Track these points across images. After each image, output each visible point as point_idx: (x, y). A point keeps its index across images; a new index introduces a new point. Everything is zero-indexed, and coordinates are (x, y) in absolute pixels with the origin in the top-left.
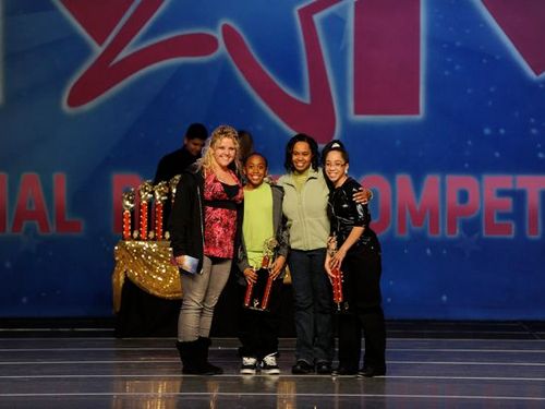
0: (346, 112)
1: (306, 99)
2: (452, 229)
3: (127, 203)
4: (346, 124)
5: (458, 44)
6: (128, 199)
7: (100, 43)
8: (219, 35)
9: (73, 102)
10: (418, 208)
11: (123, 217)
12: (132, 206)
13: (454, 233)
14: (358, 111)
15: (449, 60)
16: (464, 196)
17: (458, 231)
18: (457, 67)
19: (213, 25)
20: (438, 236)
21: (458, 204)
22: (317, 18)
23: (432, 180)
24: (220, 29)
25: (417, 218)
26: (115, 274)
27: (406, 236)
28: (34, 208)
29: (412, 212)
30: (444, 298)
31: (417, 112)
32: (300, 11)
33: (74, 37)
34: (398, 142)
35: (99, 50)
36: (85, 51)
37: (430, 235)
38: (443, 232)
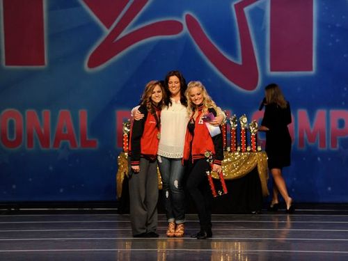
0: (266, 70)
1: (240, 62)
2: (334, 144)
3: (126, 129)
4: (265, 77)
5: (338, 25)
6: (126, 126)
7: (108, 27)
8: (183, 22)
9: (91, 65)
10: (312, 131)
11: (123, 137)
12: (129, 130)
13: (335, 147)
14: (272, 69)
15: (332, 36)
16: (341, 123)
17: (338, 145)
18: (337, 40)
19: (180, 15)
20: (325, 149)
21: (338, 129)
22: (246, 9)
23: (321, 113)
24: (184, 17)
25: (312, 138)
26: (118, 174)
27: (304, 149)
28: (67, 132)
29: (308, 133)
30: (329, 189)
31: (311, 69)
32: (235, 5)
33: (92, 24)
34: (299, 89)
35: (107, 32)
36: (99, 32)
37: (320, 149)
38: (328, 146)
